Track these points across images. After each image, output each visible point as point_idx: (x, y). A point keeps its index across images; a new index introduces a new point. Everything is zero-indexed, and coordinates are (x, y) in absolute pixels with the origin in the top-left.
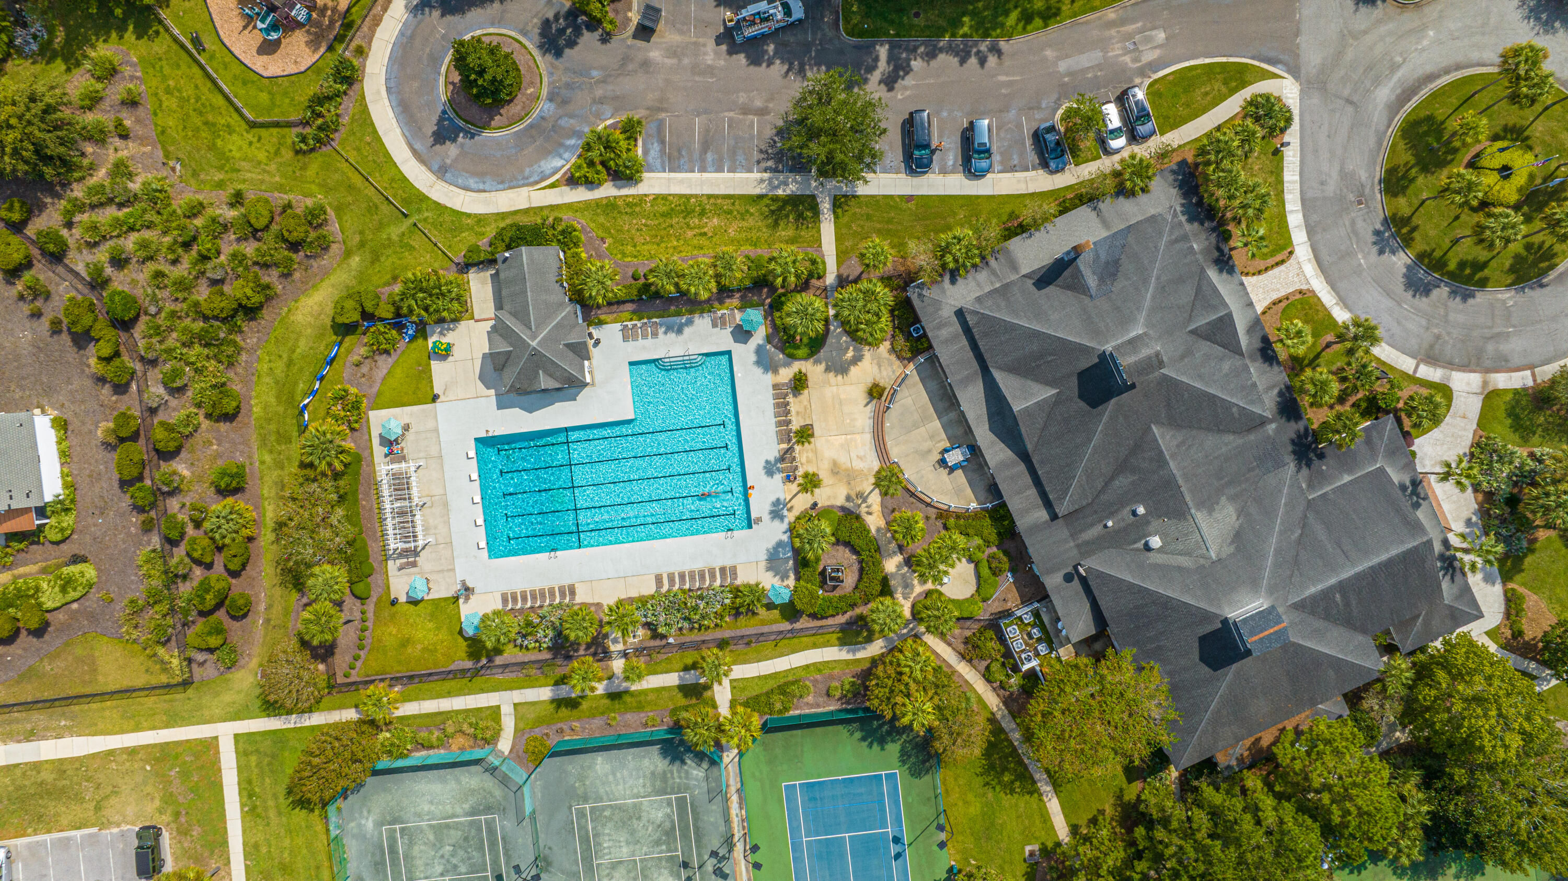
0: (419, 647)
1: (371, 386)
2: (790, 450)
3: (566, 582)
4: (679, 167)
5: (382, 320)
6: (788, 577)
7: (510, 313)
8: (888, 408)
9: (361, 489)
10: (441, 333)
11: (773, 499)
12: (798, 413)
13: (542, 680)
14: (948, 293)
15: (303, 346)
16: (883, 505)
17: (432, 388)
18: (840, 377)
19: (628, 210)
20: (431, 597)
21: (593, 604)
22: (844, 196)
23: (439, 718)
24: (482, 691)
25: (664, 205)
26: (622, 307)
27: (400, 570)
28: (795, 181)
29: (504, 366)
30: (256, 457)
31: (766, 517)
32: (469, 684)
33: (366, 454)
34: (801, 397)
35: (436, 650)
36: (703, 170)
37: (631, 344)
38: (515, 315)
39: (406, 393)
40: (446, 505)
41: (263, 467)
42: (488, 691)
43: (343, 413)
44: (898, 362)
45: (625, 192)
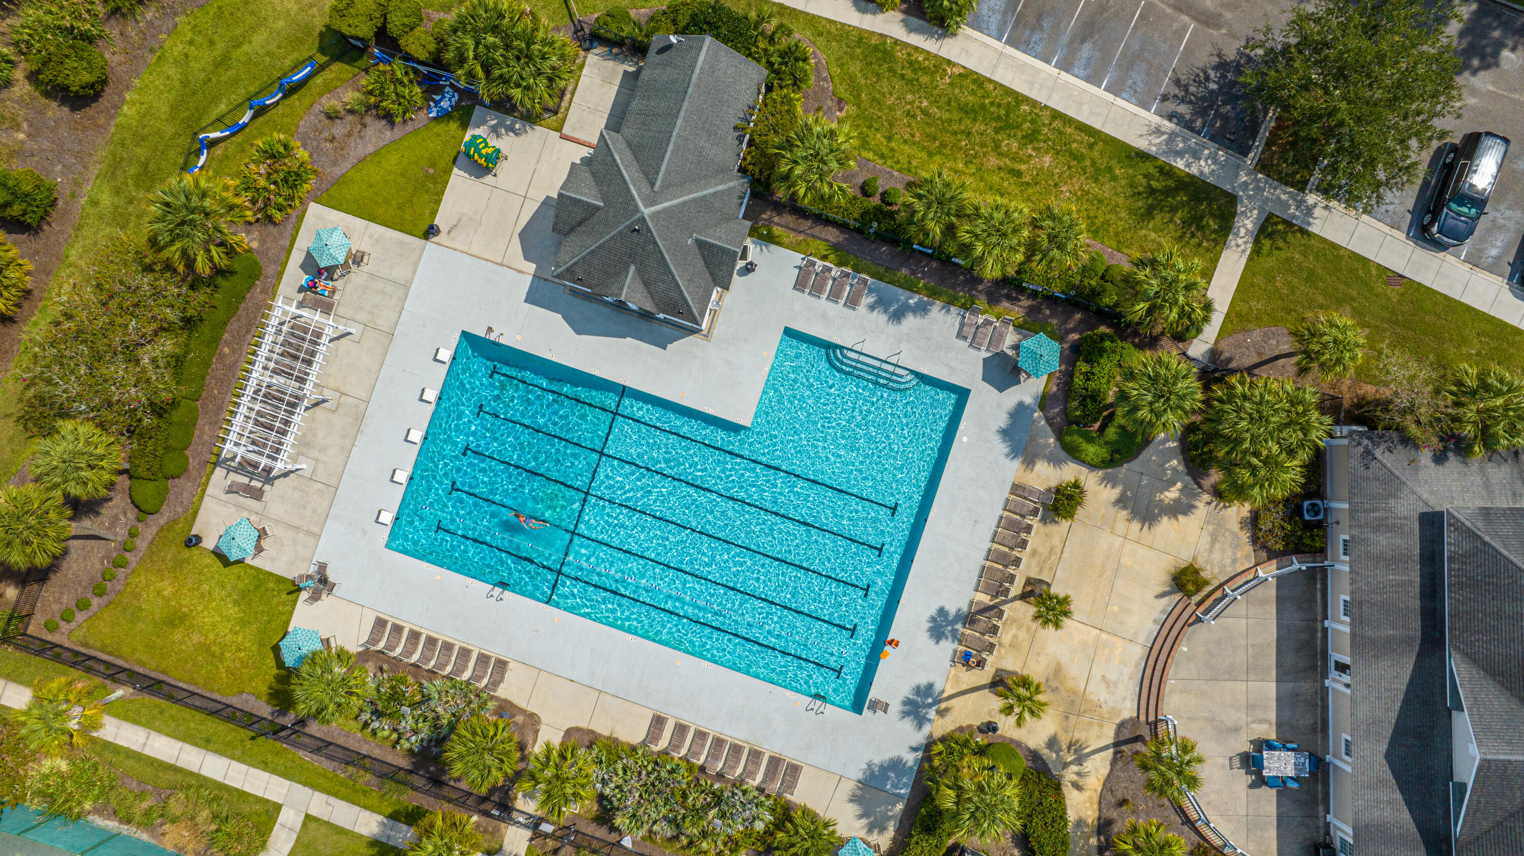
0: (196, 638)
1: (334, 163)
2: (994, 610)
3: (495, 651)
4: (1027, 43)
5: (408, 58)
6: (882, 829)
7: (629, 144)
8: (1199, 620)
9: (234, 325)
10: (494, 130)
11: (923, 681)
12: (1034, 553)
13: (374, 800)
14: (1423, 475)
15: (258, 42)
16: (1109, 784)
17: (434, 213)
18: (1136, 526)
19: (908, 73)
20: (257, 563)
21: (523, 711)
22: (1285, 222)
23: (170, 777)
24: (265, 766)
25: (973, 93)
26: (818, 230)
27: (228, 492)
28: (1213, 157)
29: (572, 229)
30: (87, 188)
31: (896, 707)
32: (248, 743)
33: (270, 270)
34: (1052, 528)
35: (221, 659)
36: (1065, 66)
37: (805, 298)
38: (635, 149)
39: (387, 201)
40: (360, 419)
41: (91, 211)
42: (274, 772)
43: (262, 182)
44: (1249, 549)
45: (916, 40)
